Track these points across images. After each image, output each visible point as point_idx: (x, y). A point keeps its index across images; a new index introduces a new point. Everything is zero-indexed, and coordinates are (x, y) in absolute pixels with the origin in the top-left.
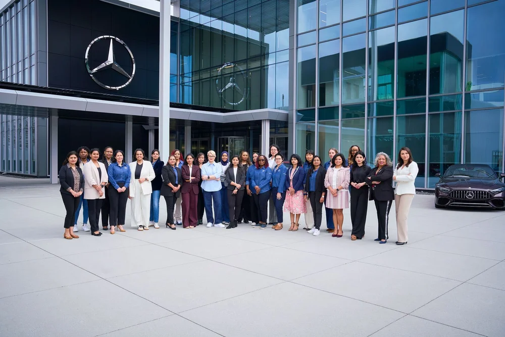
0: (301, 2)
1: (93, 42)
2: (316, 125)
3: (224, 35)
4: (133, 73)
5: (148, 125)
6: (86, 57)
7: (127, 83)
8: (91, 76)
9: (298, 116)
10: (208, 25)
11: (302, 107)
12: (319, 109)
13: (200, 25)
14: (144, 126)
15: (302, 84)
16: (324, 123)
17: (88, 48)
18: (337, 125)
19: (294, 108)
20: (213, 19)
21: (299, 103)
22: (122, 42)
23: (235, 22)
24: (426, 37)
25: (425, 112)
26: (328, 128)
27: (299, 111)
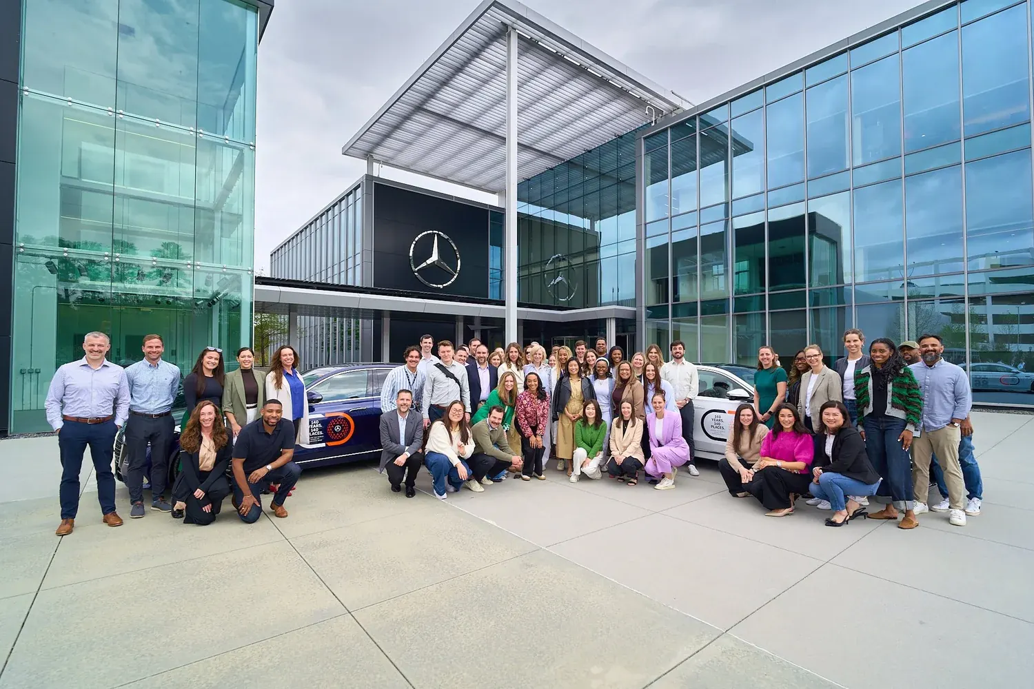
0: (649, 182)
1: (417, 239)
2: (670, 323)
3: (556, 225)
4: (458, 269)
5: (473, 324)
6: (411, 254)
7: (452, 280)
8: (416, 274)
9: (647, 313)
10: (538, 215)
11: (652, 303)
12: (673, 305)
13: (529, 216)
14: (469, 326)
15: (652, 278)
16: (679, 321)
17: (413, 246)
18: (697, 322)
19: (643, 305)
20: (543, 208)
21: (649, 298)
22: (446, 237)
23: (569, 212)
24: (803, 216)
25: (806, 306)
26: (685, 326)
27: (648, 308)
